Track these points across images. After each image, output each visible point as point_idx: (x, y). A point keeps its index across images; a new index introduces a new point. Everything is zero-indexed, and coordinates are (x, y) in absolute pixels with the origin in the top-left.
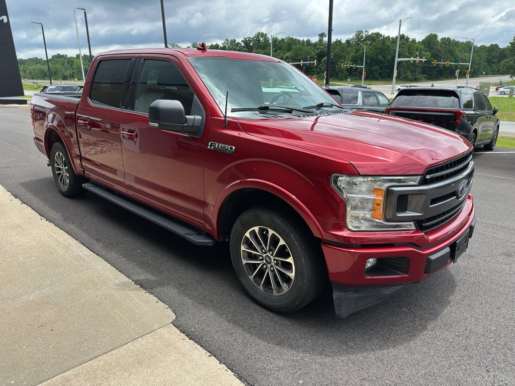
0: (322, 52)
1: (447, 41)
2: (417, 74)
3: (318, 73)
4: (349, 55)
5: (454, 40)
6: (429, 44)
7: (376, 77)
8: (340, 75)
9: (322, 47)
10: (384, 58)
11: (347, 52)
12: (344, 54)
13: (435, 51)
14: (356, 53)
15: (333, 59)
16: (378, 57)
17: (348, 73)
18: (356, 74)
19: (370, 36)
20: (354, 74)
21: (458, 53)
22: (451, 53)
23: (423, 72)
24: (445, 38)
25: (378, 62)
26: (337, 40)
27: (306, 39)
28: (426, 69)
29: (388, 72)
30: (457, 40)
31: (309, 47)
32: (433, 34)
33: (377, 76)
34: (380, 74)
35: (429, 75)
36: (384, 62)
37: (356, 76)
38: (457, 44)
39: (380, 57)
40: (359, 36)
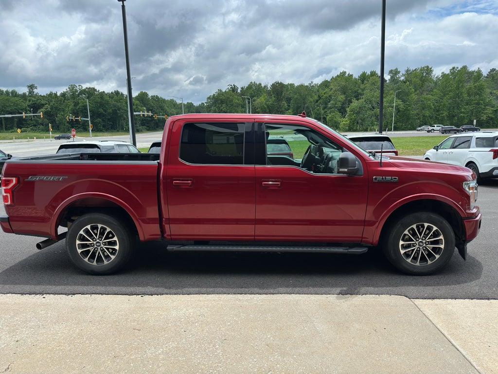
0: (36, 103)
1: (156, 99)
2: (138, 125)
3: (35, 126)
4: (69, 108)
5: (161, 98)
6: (142, 100)
7: (100, 129)
8: (62, 127)
9: (34, 99)
10: (105, 111)
11: (67, 105)
12: (63, 107)
13: (148, 106)
14: (75, 106)
15: (50, 112)
16: (99, 110)
17: (70, 126)
18: (79, 126)
19: (85, 90)
20: (77, 126)
21: (167, 108)
22: (162, 108)
23: (143, 124)
24: (154, 96)
25: (99, 115)
26: (51, 92)
27: (10, 90)
28: (144, 121)
29: (111, 124)
30: (164, 98)
31: (16, 99)
32: (143, 92)
33: (101, 127)
34: (104, 126)
35: (148, 127)
36: (105, 115)
37: (79, 128)
38: (164, 101)
39: (101, 110)
40: (73, 89)
